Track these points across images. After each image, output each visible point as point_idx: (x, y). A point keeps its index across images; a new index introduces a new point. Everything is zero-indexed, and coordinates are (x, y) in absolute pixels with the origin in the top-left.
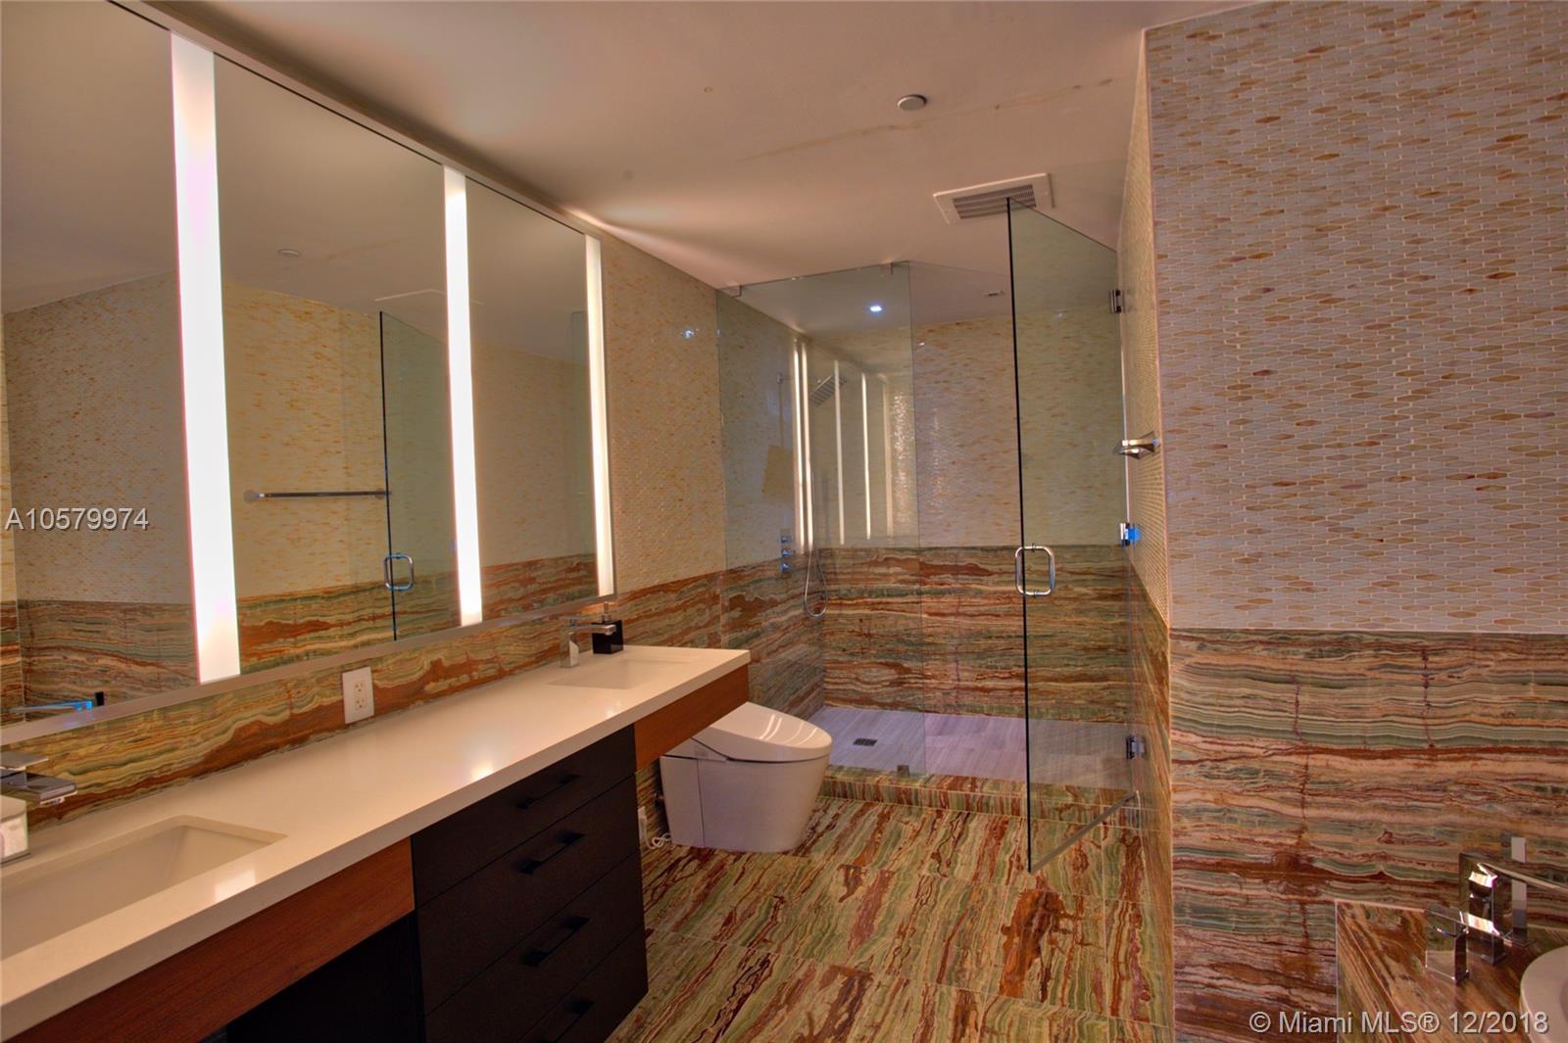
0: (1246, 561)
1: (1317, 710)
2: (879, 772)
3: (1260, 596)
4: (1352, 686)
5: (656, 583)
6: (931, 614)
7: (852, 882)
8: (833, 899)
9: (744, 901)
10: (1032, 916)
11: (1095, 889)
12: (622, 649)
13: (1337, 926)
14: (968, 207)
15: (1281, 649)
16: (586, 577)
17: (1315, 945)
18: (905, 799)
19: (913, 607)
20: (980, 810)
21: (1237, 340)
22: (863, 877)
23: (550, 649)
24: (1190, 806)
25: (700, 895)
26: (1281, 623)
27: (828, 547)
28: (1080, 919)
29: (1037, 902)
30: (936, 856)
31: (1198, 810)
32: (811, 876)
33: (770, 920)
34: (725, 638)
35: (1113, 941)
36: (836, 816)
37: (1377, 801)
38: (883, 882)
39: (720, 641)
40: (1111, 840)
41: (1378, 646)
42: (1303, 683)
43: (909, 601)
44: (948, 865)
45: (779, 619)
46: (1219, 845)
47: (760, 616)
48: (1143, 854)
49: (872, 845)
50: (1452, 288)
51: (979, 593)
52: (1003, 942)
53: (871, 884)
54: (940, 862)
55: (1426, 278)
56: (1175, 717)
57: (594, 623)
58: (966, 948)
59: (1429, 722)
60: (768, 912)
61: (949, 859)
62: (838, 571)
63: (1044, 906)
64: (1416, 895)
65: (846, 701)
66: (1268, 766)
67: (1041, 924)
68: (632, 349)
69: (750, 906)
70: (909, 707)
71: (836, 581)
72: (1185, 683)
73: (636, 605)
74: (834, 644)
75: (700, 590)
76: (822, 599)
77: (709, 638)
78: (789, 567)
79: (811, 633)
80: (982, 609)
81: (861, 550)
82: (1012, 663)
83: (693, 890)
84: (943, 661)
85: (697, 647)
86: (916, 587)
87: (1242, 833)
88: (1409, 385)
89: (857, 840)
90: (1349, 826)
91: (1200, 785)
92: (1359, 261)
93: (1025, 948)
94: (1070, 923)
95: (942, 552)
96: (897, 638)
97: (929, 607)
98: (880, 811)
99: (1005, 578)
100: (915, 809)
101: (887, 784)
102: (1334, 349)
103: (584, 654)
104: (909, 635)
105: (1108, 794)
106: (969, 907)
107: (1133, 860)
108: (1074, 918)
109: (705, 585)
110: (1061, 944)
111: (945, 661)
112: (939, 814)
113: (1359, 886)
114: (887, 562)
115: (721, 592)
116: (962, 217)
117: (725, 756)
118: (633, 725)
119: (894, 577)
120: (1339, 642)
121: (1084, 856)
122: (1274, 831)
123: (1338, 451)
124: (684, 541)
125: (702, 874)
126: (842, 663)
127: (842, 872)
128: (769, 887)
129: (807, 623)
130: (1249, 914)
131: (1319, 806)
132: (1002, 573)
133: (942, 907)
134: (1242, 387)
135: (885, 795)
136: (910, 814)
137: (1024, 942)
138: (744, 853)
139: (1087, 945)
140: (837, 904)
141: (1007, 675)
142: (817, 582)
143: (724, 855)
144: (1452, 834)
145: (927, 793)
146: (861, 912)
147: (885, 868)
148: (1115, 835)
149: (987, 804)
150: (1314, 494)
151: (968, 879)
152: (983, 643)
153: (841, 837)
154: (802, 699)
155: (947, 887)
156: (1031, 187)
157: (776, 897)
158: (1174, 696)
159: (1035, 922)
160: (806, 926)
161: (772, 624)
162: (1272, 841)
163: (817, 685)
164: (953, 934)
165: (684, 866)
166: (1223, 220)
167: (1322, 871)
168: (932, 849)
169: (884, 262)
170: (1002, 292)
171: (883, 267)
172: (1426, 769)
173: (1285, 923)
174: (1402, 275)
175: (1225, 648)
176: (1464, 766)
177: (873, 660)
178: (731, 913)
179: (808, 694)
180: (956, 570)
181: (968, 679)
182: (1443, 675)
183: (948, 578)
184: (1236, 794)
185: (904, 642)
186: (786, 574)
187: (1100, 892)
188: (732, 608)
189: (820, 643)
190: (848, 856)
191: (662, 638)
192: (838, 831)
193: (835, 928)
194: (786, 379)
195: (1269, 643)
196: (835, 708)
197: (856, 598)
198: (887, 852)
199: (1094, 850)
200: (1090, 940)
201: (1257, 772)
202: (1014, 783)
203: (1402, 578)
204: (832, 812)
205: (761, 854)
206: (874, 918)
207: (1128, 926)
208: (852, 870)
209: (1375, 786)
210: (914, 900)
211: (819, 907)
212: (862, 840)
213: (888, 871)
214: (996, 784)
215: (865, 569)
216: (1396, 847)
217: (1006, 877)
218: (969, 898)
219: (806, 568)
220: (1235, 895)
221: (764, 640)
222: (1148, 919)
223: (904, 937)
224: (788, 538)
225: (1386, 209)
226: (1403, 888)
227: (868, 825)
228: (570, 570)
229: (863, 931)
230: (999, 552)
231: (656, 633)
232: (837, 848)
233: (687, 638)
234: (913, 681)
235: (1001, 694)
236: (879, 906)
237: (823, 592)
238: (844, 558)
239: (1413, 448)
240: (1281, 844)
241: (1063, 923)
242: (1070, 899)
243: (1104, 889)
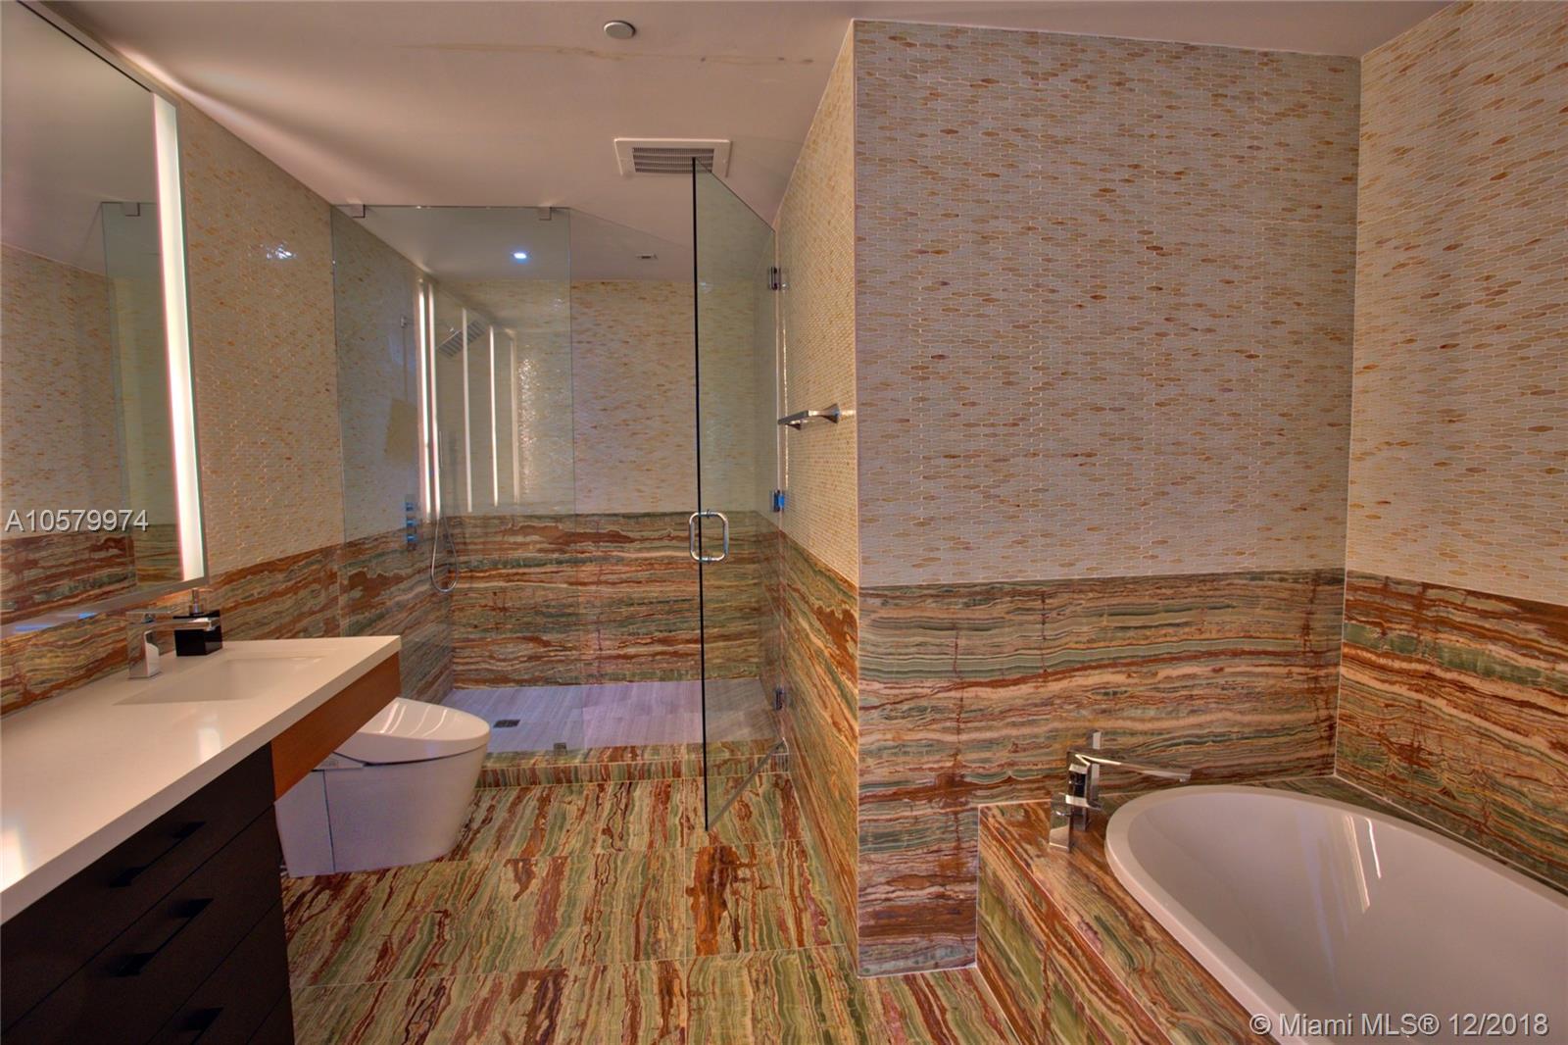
0: (922, 524)
1: (969, 651)
2: (533, 754)
3: (932, 555)
4: (996, 628)
5: (259, 561)
6: (571, 584)
7: (524, 876)
8: (505, 899)
9: (398, 926)
10: (712, 872)
11: (762, 834)
12: (221, 647)
13: (980, 827)
14: (647, 160)
15: (947, 601)
16: (118, 556)
17: (964, 845)
18: (564, 778)
19: (552, 578)
20: (642, 777)
21: (919, 326)
22: (534, 868)
23: (110, 657)
24: (873, 747)
25: (339, 932)
26: (946, 579)
27: (457, 514)
28: (755, 865)
29: (713, 858)
30: (607, 831)
31: (879, 750)
32: (475, 879)
33: (435, 940)
34: (344, 623)
35: (787, 879)
36: (491, 808)
37: (1009, 720)
38: (557, 871)
39: (338, 626)
40: (766, 786)
41: (1014, 593)
42: (961, 629)
43: (548, 570)
44: (621, 839)
45: (406, 597)
46: (896, 778)
47: (384, 595)
48: (796, 795)
49: (537, 833)
50: (1068, 302)
51: (620, 560)
52: (690, 904)
53: (544, 874)
54: (612, 837)
55: (1053, 291)
56: (862, 669)
57: (175, 617)
58: (656, 918)
59: (1044, 652)
60: (431, 932)
61: (621, 833)
62: (468, 541)
63: (721, 860)
64: (1031, 790)
65: (477, 682)
66: (934, 703)
67: (721, 878)
68: (222, 263)
69: (407, 930)
70: (548, 681)
71: (465, 552)
72: (872, 637)
73: (233, 590)
74: (464, 621)
75: (314, 567)
76: (450, 572)
77: (326, 624)
78: (414, 537)
79: (439, 610)
80: (624, 576)
81: (494, 518)
82: (653, 628)
83: (329, 927)
84: (584, 631)
85: (310, 637)
86: (556, 555)
87: (914, 763)
88: (1039, 378)
89: (519, 830)
90: (990, 744)
91: (881, 727)
92: (1010, 270)
93: (711, 904)
94: (747, 871)
95: (582, 519)
96: (536, 610)
97: (570, 577)
98: (538, 795)
99: (647, 544)
100: (575, 786)
101: (543, 765)
102: (991, 342)
103: (165, 656)
104: (548, 607)
105: (760, 745)
106: (650, 876)
107: (789, 801)
108: (749, 866)
109: (319, 561)
110: (743, 893)
111: (588, 632)
112: (601, 788)
113: (995, 791)
114: (525, 530)
115: (340, 569)
116: (637, 170)
117: (361, 762)
118: (269, 744)
119: (531, 546)
120: (988, 592)
121: (747, 806)
122: (937, 757)
123: (991, 430)
124: (294, 509)
125: (335, 909)
126: (473, 640)
127: (510, 868)
128: (427, 902)
129: (434, 599)
130: (918, 831)
131: (971, 730)
132: (643, 540)
133: (624, 882)
134: (923, 368)
135: (542, 778)
136: (572, 792)
137: (710, 899)
138: (388, 870)
139: (766, 888)
140: (511, 903)
141: (649, 641)
142: (444, 554)
143: (360, 878)
144: (1055, 738)
145: (588, 769)
146: (539, 906)
147: (557, 854)
148: (768, 781)
149: (649, 770)
150: (974, 466)
151: (644, 849)
152: (625, 611)
153: (501, 830)
154: (432, 683)
155: (625, 860)
156: (712, 151)
157: (439, 912)
158: (862, 650)
159: (716, 877)
160: (481, 936)
161: (398, 603)
162: (935, 766)
163: (446, 667)
164: (641, 907)
165: (311, 902)
166: (912, 214)
167: (971, 784)
168: (602, 825)
169: (541, 205)
170: (655, 256)
171: (541, 210)
172: (1041, 690)
173: (943, 833)
174: (1038, 286)
175: (904, 603)
176: (1064, 684)
177: (508, 635)
178: (385, 943)
179: (437, 677)
180: (597, 538)
181: (610, 647)
182: (1054, 614)
183: (589, 546)
184: (910, 730)
185: (543, 614)
186: (412, 546)
187: (766, 836)
188: (352, 586)
189: (448, 620)
190: (514, 849)
191: (266, 629)
192: (497, 823)
193: (515, 929)
194: (410, 323)
195: (938, 596)
196: (463, 692)
197: (490, 569)
198: (555, 837)
199: (754, 799)
200: (768, 883)
201: (925, 709)
202: (672, 746)
203: (1031, 536)
204: (485, 805)
205: (409, 866)
206: (555, 909)
207: (796, 862)
208: (521, 864)
209: (1008, 708)
210: (594, 882)
211: (492, 912)
212: (525, 828)
213: (560, 858)
214: (656, 750)
215: (499, 538)
216: (1022, 754)
217: (680, 840)
218: (649, 868)
219: (433, 538)
220: (907, 818)
221: (389, 621)
222: (812, 852)
223: (591, 922)
224: (412, 506)
225: (1029, 229)
226: (1024, 786)
227: (528, 812)
228: (96, 548)
229: (546, 926)
230: (640, 519)
231: (260, 624)
232: (498, 843)
233: (299, 626)
234: (552, 654)
235: (643, 660)
236: (558, 895)
237: (450, 564)
238: (475, 526)
239: (1042, 430)
240: (942, 768)
241: (741, 873)
242: (742, 848)
243: (770, 835)
